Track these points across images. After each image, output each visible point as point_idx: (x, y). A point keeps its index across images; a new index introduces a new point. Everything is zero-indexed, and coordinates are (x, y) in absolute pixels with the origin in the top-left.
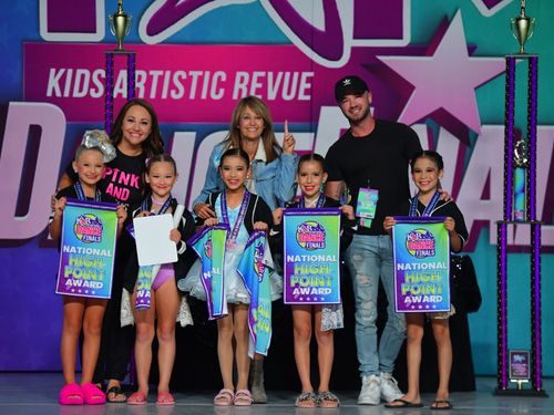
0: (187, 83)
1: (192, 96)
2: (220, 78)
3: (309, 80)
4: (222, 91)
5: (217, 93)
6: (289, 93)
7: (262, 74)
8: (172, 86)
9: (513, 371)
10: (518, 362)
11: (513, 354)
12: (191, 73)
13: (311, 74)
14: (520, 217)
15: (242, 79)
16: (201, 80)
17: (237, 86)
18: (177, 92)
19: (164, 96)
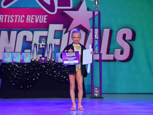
0: (14, 18)
1: (16, 22)
2: (23, 17)
3: (46, 17)
4: (23, 20)
5: (22, 21)
6: (41, 21)
7: (34, 16)
8: (10, 19)
9: (95, 92)
10: (96, 90)
11: (95, 88)
12: (15, 16)
13: (47, 16)
14: (97, 53)
15: (29, 17)
16: (18, 17)
17: (27, 19)
18: (12, 21)
19: (8, 22)
